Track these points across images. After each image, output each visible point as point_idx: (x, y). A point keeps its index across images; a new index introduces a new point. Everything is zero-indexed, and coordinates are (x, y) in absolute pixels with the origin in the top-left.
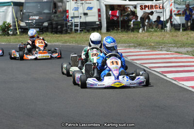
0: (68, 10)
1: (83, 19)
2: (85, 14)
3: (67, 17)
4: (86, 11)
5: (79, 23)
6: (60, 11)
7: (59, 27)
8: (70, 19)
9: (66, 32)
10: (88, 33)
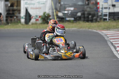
0: (99, 3)
1: (112, 10)
2: (114, 6)
3: (98, 8)
4: (114, 3)
5: (108, 14)
6: (93, 3)
7: (90, 16)
8: (100, 10)
9: (96, 21)
10: (114, 22)
